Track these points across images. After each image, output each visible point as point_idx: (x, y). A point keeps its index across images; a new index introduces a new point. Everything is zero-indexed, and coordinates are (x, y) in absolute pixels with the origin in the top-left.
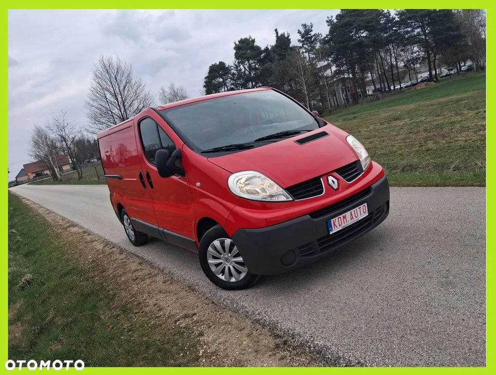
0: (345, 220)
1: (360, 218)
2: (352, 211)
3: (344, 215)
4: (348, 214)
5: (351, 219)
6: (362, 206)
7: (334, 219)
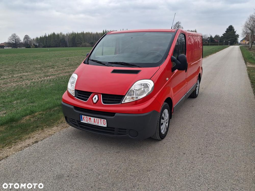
0: (90, 120)
1: (100, 125)
2: (96, 119)
3: (90, 117)
4: (92, 119)
5: (94, 122)
6: (103, 120)
7: (84, 116)
